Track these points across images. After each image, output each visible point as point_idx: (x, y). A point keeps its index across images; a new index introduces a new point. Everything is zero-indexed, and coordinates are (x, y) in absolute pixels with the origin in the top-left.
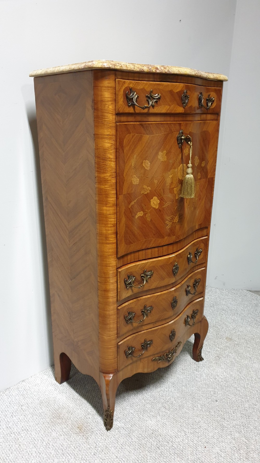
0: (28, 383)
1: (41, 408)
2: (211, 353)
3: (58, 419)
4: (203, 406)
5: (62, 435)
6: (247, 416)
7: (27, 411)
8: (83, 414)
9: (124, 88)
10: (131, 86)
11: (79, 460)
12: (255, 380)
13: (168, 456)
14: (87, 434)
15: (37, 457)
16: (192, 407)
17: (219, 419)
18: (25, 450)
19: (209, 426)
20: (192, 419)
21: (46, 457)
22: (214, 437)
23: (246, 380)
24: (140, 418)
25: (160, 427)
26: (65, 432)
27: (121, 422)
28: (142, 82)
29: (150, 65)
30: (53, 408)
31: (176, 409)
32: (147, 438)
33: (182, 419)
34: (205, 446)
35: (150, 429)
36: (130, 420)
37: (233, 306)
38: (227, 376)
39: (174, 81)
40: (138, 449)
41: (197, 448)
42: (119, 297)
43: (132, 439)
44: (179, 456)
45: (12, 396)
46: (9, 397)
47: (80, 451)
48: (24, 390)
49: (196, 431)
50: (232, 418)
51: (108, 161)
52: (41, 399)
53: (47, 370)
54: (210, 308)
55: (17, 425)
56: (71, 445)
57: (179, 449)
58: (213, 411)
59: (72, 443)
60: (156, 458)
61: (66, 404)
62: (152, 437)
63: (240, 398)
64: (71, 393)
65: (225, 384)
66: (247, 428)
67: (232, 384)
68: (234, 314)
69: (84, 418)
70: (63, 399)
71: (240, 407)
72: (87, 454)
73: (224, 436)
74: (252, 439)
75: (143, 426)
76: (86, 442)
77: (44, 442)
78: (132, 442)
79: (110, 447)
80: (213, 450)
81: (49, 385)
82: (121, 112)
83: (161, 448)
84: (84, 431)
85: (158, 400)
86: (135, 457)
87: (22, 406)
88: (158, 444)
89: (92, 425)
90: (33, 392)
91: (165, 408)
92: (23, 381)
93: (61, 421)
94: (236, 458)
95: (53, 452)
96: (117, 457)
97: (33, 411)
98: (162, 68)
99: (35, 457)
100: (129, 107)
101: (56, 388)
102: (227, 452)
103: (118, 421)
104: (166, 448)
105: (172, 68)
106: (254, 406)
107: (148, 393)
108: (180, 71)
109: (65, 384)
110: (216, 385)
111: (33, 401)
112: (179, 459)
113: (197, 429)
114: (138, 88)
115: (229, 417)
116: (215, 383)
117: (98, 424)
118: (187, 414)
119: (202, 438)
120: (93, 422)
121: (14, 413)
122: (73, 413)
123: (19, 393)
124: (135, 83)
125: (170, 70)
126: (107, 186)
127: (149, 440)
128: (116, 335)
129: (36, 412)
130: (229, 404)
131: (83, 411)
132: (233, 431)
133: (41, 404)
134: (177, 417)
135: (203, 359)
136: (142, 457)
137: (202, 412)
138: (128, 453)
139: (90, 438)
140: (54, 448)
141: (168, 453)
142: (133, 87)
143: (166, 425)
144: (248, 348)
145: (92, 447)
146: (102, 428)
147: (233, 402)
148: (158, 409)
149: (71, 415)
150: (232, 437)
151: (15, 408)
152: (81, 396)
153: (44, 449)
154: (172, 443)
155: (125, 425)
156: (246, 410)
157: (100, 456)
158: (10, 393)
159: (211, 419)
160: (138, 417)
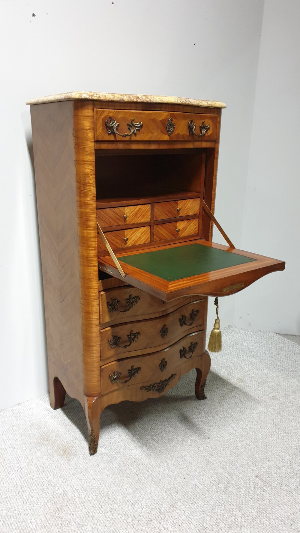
0: (24, 407)
1: (31, 430)
2: (217, 393)
3: (45, 441)
4: (193, 442)
5: (46, 455)
6: (237, 454)
7: (17, 431)
8: (71, 439)
9: (103, 117)
10: (111, 115)
11: (57, 478)
12: (256, 422)
13: (145, 482)
14: (70, 456)
15: (19, 471)
16: (181, 441)
17: (207, 455)
18: (8, 465)
19: (194, 460)
20: (179, 452)
21: (27, 472)
22: (196, 471)
23: (246, 422)
24: (126, 447)
25: (144, 457)
26: (50, 453)
27: (106, 449)
28: (123, 111)
29: (132, 95)
30: (42, 430)
31: (165, 442)
32: (128, 465)
33: (168, 451)
34: (184, 478)
35: (134, 457)
36: (115, 448)
37: (255, 348)
38: (227, 416)
39: (158, 110)
40: (117, 474)
41: (176, 478)
42: (101, 320)
43: (113, 465)
44: (156, 483)
45: (6, 417)
46: (3, 417)
47: (60, 470)
48: (19, 412)
49: (179, 463)
50: (220, 455)
51: (88, 186)
52: (33, 421)
53: (45, 396)
54: (228, 348)
55: (5, 442)
56: (53, 465)
57: (158, 477)
58: (202, 447)
59: (54, 463)
60: (133, 483)
61: (56, 428)
62: (133, 465)
63: (234, 438)
64: (63, 419)
65: (223, 423)
66: (233, 465)
67: (230, 424)
68: (253, 356)
69: (71, 442)
70: (54, 424)
71: (232, 446)
72: (66, 474)
73: (206, 470)
74: (235, 475)
75: (127, 454)
76: (68, 463)
77: (28, 460)
78: (112, 468)
79: (90, 470)
80: (191, 482)
81: (43, 410)
82: (100, 139)
83: (139, 475)
84: (68, 454)
85: (148, 433)
86: (112, 480)
87: (13, 426)
88: (138, 472)
89: (77, 450)
90: (26, 415)
91: (154, 441)
92: (19, 404)
93: (48, 443)
94: (214, 490)
95: (34, 469)
96: (94, 479)
97: (23, 432)
98: (144, 98)
99: (17, 471)
100: (109, 135)
101: (50, 413)
102: (205, 485)
103: (103, 448)
104: (144, 476)
105: (154, 97)
106: (247, 446)
107: (140, 425)
108: (163, 100)
109: (59, 410)
110: (213, 423)
111: (25, 422)
112: (155, 486)
113: (181, 462)
114: (119, 117)
115: (217, 454)
116: (212, 422)
117: (83, 448)
118: (174, 447)
119: (184, 470)
120: (79, 447)
121: (4, 432)
122: (61, 437)
123: (13, 415)
124: (115, 112)
125: (152, 99)
126: (87, 210)
127: (129, 467)
128: (99, 358)
129: (25, 433)
130: (221, 442)
131: (71, 436)
132: (217, 466)
133: (32, 427)
134: (164, 449)
135: (206, 398)
136: (119, 481)
137: (190, 447)
138: (106, 476)
139: (73, 460)
140: (36, 465)
141: (145, 480)
142: (113, 116)
143: (151, 455)
144: (258, 391)
145: (72, 468)
146: (86, 453)
147: (226, 440)
148: (146, 440)
149: (58, 438)
150: (214, 472)
151: (6, 427)
152: (72, 422)
153: (26, 465)
154: (152, 472)
155: (109, 452)
156: (237, 449)
157: (78, 476)
158: (5, 414)
159: (198, 454)
160: (125, 445)
